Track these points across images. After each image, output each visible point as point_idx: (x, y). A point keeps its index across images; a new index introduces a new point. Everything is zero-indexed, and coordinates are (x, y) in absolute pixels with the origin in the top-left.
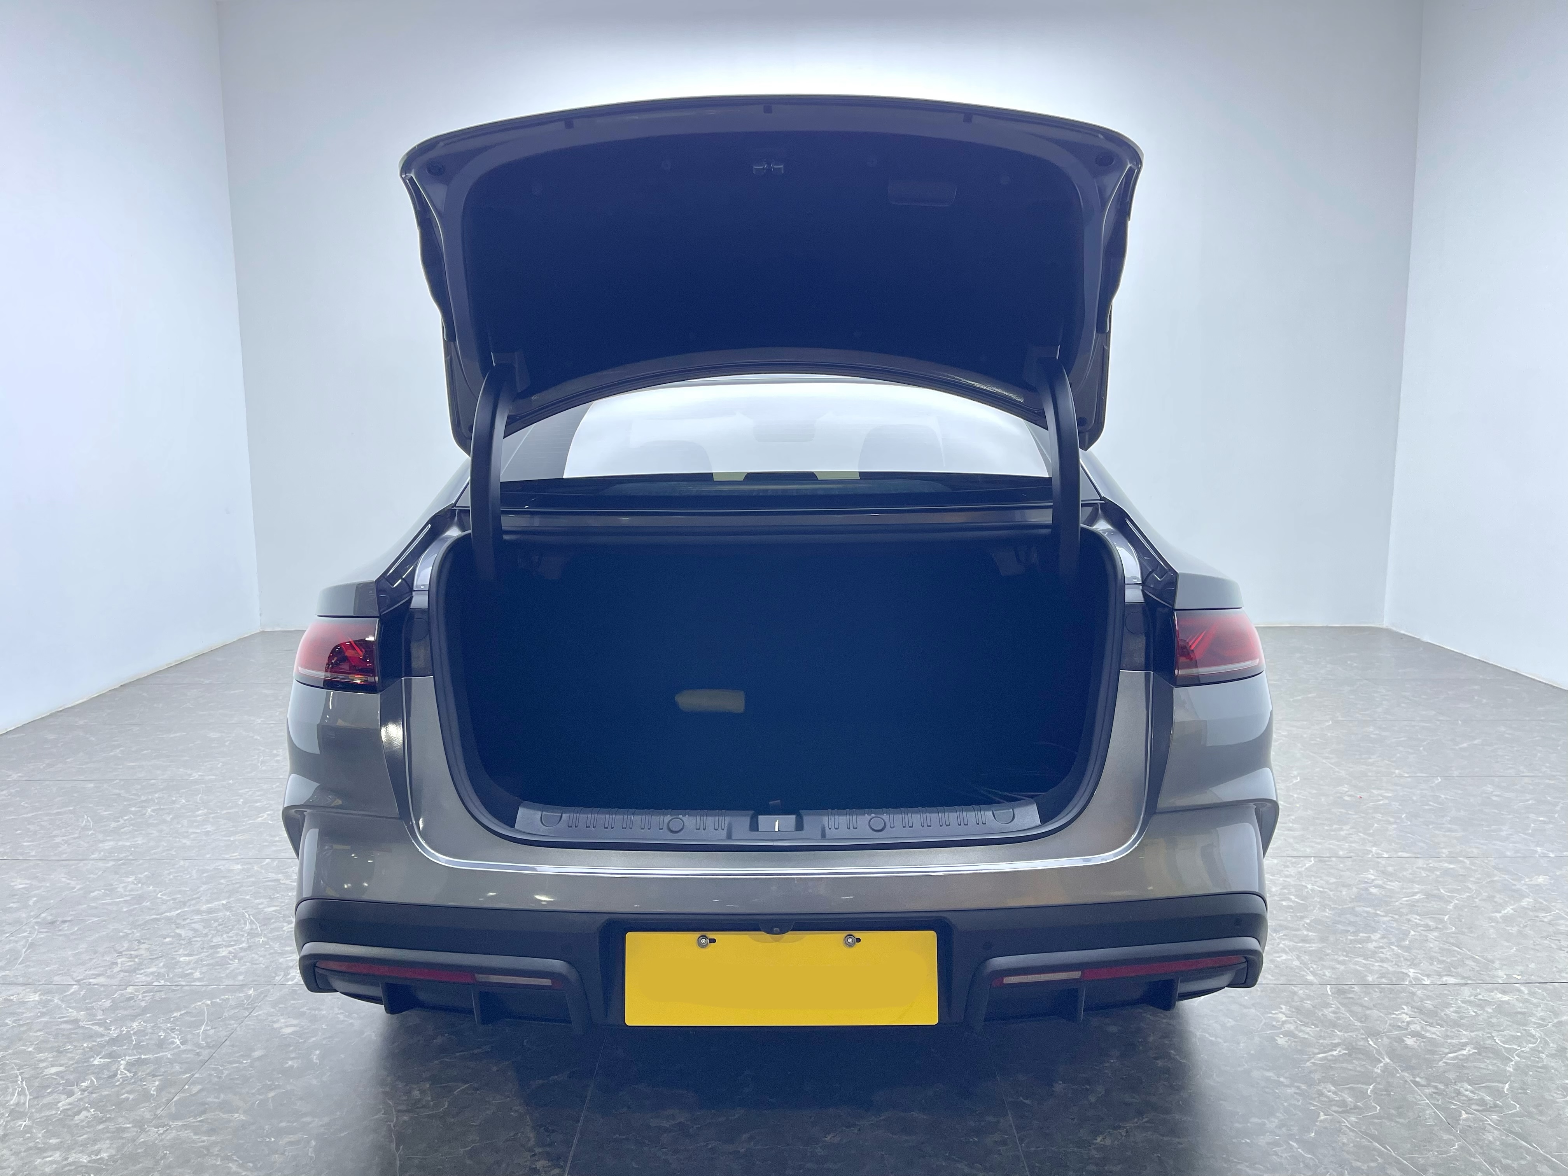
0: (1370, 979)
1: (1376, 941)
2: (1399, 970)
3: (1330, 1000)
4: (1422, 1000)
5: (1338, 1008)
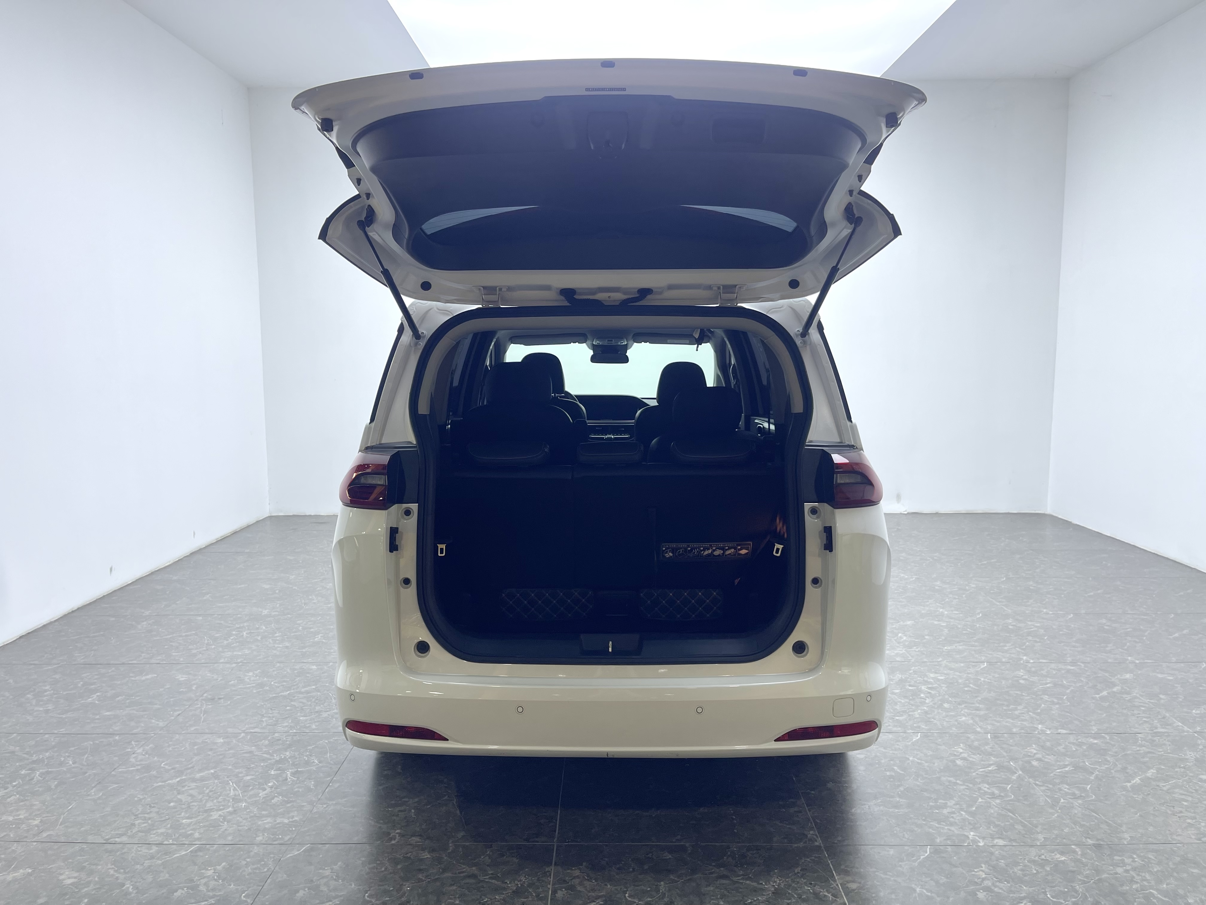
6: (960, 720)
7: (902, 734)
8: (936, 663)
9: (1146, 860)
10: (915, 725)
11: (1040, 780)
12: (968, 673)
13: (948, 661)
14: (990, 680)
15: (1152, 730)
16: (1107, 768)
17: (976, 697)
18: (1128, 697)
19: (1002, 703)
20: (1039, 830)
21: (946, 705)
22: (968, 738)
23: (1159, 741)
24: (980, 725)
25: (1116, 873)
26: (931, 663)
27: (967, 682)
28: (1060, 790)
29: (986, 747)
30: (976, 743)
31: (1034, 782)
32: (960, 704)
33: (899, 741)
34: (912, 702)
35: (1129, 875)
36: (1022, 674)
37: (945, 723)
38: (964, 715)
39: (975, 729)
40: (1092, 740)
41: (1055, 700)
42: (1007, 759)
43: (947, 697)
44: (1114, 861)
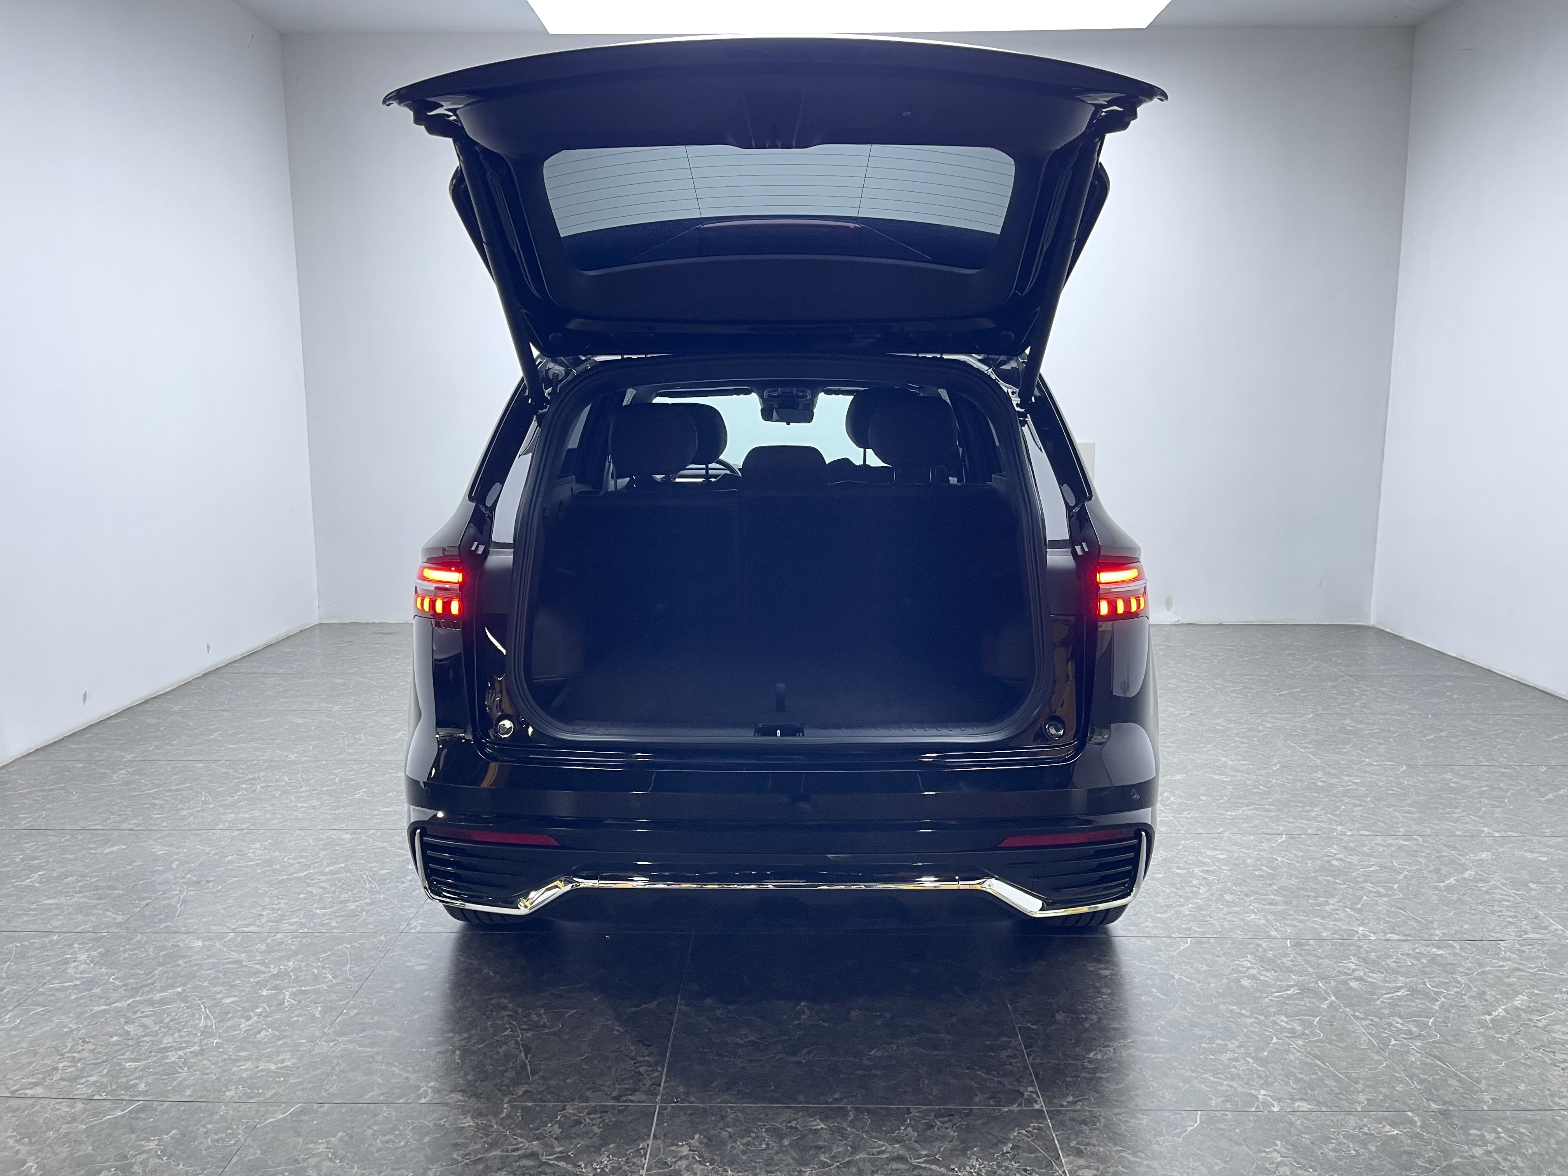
0: (1324, 934)
1: (1333, 904)
2: (1351, 928)
3: (1289, 951)
4: (1367, 952)
5: (1296, 957)
6: (1248, 918)
7: (1165, 939)
8: (1216, 835)
9: (1516, 1136)
10: (1183, 926)
11: (1361, 1010)
12: (1260, 850)
13: (1232, 832)
14: (1291, 860)
15: (1520, 936)
16: (1457, 992)
17: (1271, 885)
19: (1306, 894)
20: (1359, 1087)
21: (1228, 897)
22: (1260, 946)
23: (1530, 952)
25: (1473, 1157)
26: (1208, 835)
27: (1258, 862)
28: (1391, 1025)
29: (1284, 960)
30: (1270, 954)
31: (1352, 1013)
32: (1247, 896)
33: (1160, 950)
34: (1181, 893)
35: (1491, 1159)
36: (1336, 852)
37: (1226, 924)
38: (1253, 912)
39: (1268, 932)
40: (1434, 950)
41: (1383, 891)
42: (1314, 978)
43: (1229, 884)
44: (1470, 1137)
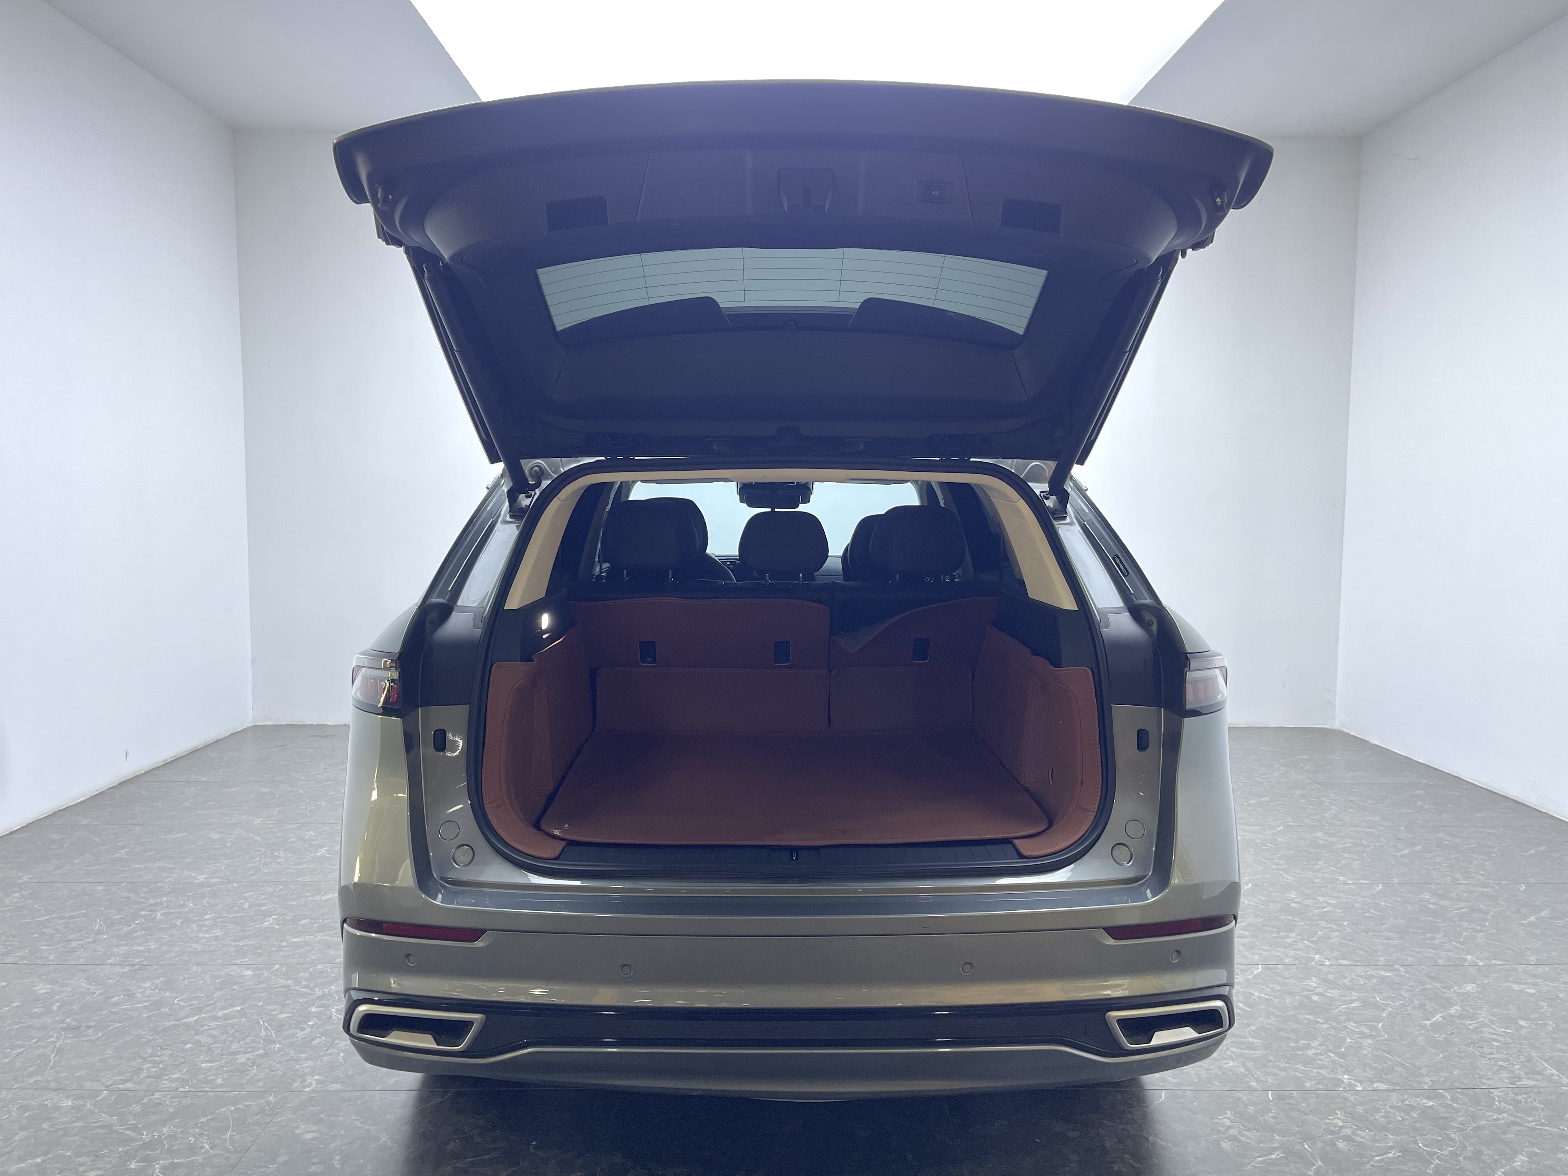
18: (1472, 1024)
24: (1256, 1076)
